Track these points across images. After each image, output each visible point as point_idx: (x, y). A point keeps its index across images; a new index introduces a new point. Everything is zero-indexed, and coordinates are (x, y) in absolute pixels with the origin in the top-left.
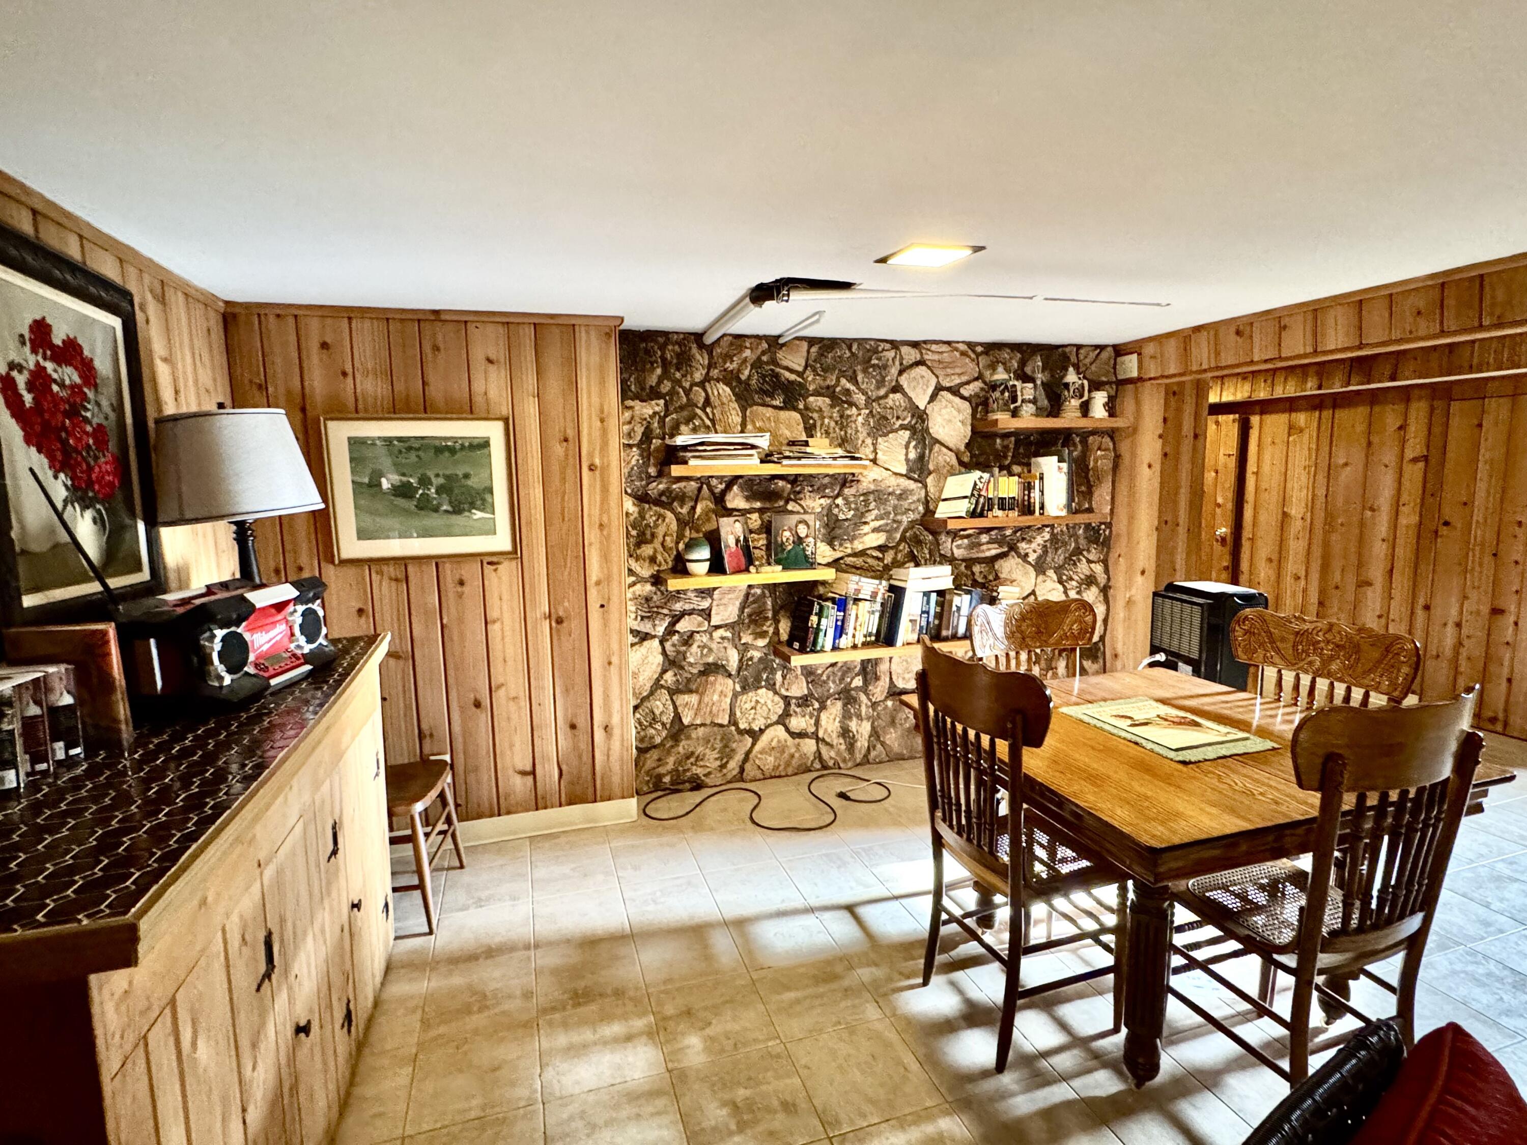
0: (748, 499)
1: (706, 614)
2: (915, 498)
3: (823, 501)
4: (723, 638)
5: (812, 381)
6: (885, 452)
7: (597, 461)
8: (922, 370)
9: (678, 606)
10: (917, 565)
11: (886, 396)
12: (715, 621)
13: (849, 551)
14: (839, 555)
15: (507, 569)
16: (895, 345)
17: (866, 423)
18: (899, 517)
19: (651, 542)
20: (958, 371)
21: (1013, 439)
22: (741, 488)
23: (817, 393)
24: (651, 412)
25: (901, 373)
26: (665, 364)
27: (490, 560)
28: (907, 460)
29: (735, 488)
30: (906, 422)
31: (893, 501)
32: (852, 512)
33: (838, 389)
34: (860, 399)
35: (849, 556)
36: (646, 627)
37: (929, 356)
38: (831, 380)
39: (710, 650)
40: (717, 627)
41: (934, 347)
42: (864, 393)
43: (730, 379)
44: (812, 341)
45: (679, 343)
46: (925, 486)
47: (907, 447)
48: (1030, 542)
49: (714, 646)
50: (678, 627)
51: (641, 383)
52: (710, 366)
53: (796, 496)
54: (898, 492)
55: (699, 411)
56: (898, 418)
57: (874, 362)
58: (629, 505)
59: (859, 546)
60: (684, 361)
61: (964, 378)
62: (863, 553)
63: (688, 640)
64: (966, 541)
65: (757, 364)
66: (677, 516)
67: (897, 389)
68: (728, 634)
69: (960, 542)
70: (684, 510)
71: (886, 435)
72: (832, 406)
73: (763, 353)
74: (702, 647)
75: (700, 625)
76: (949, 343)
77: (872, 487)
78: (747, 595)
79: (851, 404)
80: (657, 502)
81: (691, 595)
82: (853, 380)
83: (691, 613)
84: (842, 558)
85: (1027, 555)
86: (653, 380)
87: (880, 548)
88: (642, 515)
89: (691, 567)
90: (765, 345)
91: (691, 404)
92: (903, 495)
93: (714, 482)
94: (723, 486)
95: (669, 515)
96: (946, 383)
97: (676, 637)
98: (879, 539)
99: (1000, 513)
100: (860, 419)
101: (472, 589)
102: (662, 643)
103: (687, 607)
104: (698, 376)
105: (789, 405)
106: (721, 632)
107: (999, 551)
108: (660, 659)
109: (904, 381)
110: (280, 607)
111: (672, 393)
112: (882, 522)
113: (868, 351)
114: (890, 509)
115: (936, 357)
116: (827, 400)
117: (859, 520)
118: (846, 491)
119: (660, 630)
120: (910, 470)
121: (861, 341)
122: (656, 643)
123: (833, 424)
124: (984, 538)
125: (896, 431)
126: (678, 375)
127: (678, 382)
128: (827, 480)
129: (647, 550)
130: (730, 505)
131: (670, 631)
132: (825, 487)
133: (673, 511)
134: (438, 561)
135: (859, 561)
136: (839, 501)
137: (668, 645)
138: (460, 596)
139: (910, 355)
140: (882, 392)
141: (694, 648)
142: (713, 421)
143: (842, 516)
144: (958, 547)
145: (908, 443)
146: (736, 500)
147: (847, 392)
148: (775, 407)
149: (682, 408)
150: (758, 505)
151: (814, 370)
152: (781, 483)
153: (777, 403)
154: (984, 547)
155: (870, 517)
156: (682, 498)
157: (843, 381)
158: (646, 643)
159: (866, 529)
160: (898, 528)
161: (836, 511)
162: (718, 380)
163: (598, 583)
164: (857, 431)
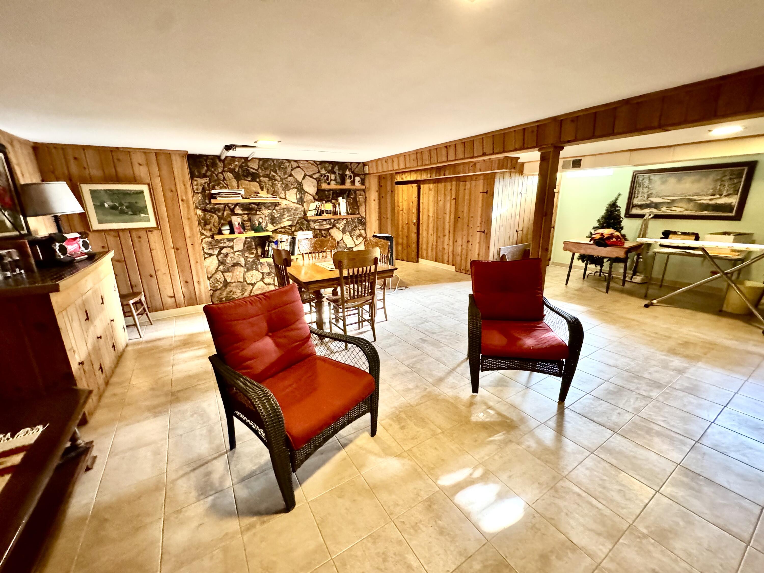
0: (242, 210)
1: (232, 247)
2: (300, 210)
3: (269, 211)
4: (238, 255)
5: (261, 172)
6: (289, 196)
7: (184, 198)
8: (299, 169)
9: (222, 245)
10: (303, 231)
11: (287, 178)
12: (235, 250)
13: (279, 227)
14: (276, 228)
15: (156, 232)
16: (289, 161)
17: (281, 186)
18: (295, 216)
19: (209, 224)
20: (311, 170)
21: (332, 192)
22: (239, 207)
23: (264, 176)
24: (204, 182)
25: (292, 170)
26: (207, 166)
27: (149, 230)
28: (297, 198)
29: (237, 207)
30: (295, 186)
31: (293, 211)
32: (279, 215)
33: (271, 175)
34: (278, 178)
35: (280, 228)
36: (211, 252)
37: (301, 165)
38: (268, 172)
39: (234, 259)
40: (236, 251)
41: (302, 162)
42: (280, 176)
43: (232, 171)
44: (260, 159)
45: (212, 159)
46: (303, 206)
47: (296, 194)
48: (340, 224)
49: (235, 257)
50: (222, 252)
51: (199, 172)
52: (224, 167)
53: (259, 209)
54: (294, 208)
55: (222, 182)
56: (292, 185)
57: (282, 166)
58: (199, 212)
59: (282, 225)
60: (214, 165)
61: (313, 172)
62: (284, 227)
63: (226, 255)
64: (318, 224)
65: (241, 167)
66: (218, 216)
67: (291, 175)
68: (240, 254)
69: (316, 224)
70: (220, 214)
71: (289, 190)
72: (269, 181)
73: (243, 163)
74: (231, 258)
75: (230, 251)
76: (307, 161)
77: (285, 207)
78: (245, 241)
79: (275, 180)
80: (210, 211)
81: (225, 241)
82: (276, 172)
83: (226, 247)
84: (277, 229)
85: (339, 228)
86: (203, 171)
87: (290, 226)
88: (205, 215)
89: (223, 232)
90: (243, 160)
91: (219, 179)
92: (296, 209)
93: (230, 205)
94: (233, 206)
95: (215, 216)
96: (307, 174)
97: (222, 255)
98: (290, 223)
99: (327, 215)
100: (279, 185)
101: (144, 239)
102: (217, 256)
103: (225, 245)
104: (220, 170)
105: (254, 180)
106: (237, 253)
107: (330, 227)
108: (217, 262)
109: (293, 173)
110: (75, 239)
111: (211, 175)
112: (290, 218)
113: (280, 163)
114: (292, 213)
115: (303, 165)
116: (267, 179)
117: (282, 217)
118: (277, 208)
119: (216, 252)
120: (298, 201)
121: (277, 160)
122: (215, 256)
123: (270, 186)
124: (324, 223)
125: (292, 189)
126: (213, 170)
127: (213, 172)
128: (270, 205)
129: (208, 227)
130: (236, 212)
131: (220, 253)
132: (269, 206)
133: (216, 214)
134: (130, 230)
135: (283, 230)
136: (274, 211)
137: (219, 257)
138: (140, 241)
139: (295, 165)
140: (286, 176)
141: (229, 258)
142: (227, 185)
143: (275, 216)
144: (316, 225)
145: (297, 193)
146: (238, 210)
147: (274, 176)
148: (249, 181)
149: (215, 181)
150: (246, 212)
151: (261, 169)
152: (253, 205)
153: (249, 179)
154: (325, 226)
155: (285, 216)
156: (219, 210)
157: (272, 173)
158: (212, 257)
159: (284, 220)
160: (295, 220)
161: (273, 214)
162: (227, 172)
163: (189, 237)
164: (278, 189)
